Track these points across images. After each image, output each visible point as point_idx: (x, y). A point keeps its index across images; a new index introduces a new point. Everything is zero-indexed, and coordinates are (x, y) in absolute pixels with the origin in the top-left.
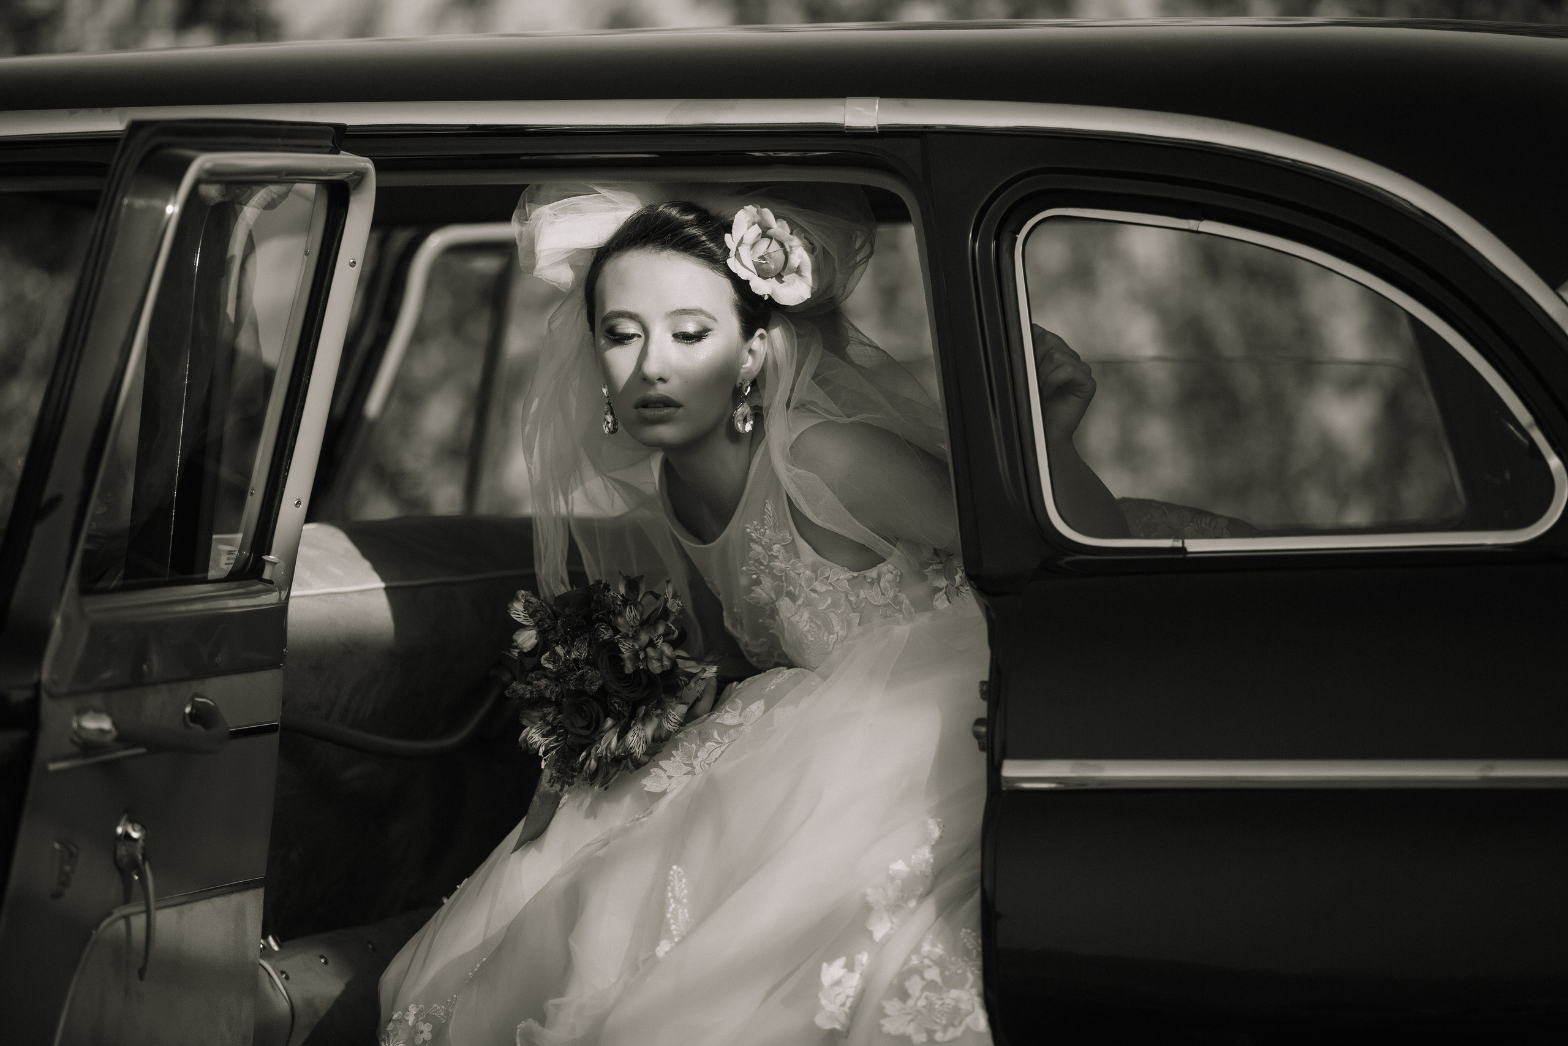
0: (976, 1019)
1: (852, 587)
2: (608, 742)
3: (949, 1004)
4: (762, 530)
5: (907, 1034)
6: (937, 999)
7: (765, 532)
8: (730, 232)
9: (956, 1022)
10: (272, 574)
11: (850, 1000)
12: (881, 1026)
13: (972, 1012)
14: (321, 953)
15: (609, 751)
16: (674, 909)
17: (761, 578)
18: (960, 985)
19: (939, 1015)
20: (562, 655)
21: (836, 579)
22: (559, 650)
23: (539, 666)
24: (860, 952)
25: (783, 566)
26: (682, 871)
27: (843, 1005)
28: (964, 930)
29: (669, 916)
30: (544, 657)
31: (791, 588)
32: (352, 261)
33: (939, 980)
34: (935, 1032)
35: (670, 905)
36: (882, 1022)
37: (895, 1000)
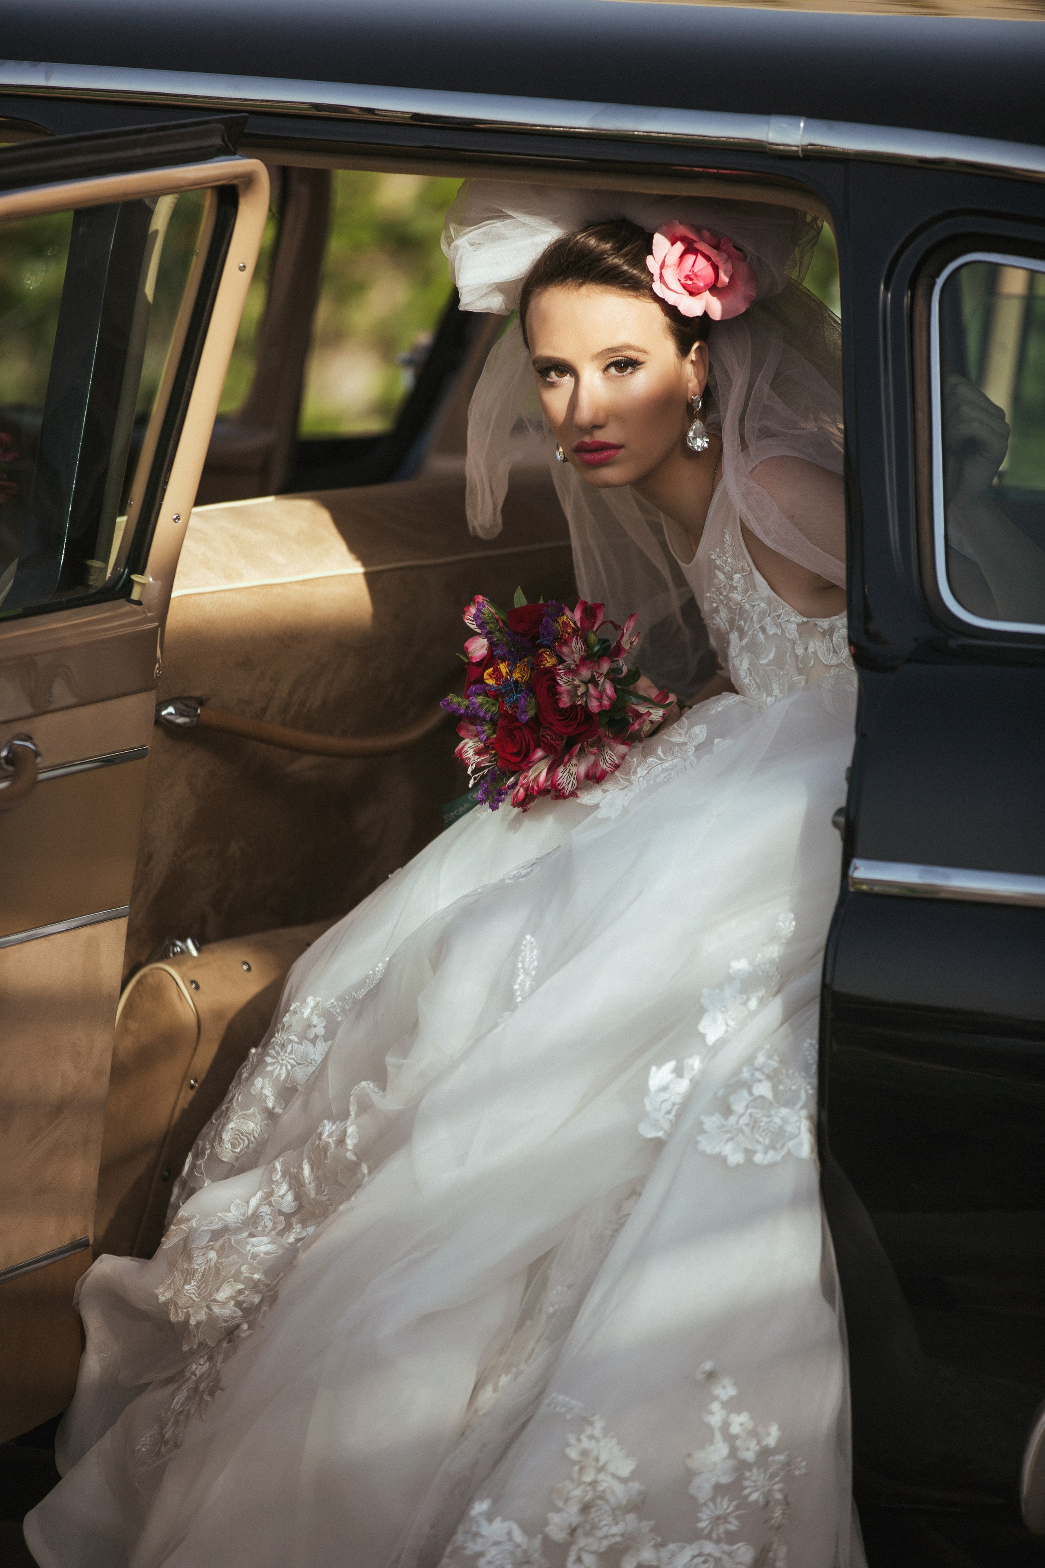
0: (800, 1144)
1: (801, 634)
2: (537, 773)
3: (776, 1123)
4: (724, 558)
5: (723, 1154)
6: (763, 1116)
7: (727, 560)
8: (652, 254)
9: (778, 1146)
10: (141, 594)
11: (676, 1107)
12: (697, 1143)
13: (796, 1137)
14: (244, 959)
15: (536, 784)
16: (522, 980)
17: (720, 608)
18: (789, 1103)
19: (763, 1134)
20: (504, 674)
21: (787, 619)
22: (503, 668)
23: (481, 681)
24: (690, 1056)
25: (739, 598)
26: (534, 942)
27: (669, 1112)
28: (808, 1041)
29: (516, 987)
30: (487, 671)
31: (742, 623)
32: (242, 265)
33: (769, 1095)
34: (754, 1152)
35: (519, 976)
36: (699, 1138)
37: (717, 1115)
